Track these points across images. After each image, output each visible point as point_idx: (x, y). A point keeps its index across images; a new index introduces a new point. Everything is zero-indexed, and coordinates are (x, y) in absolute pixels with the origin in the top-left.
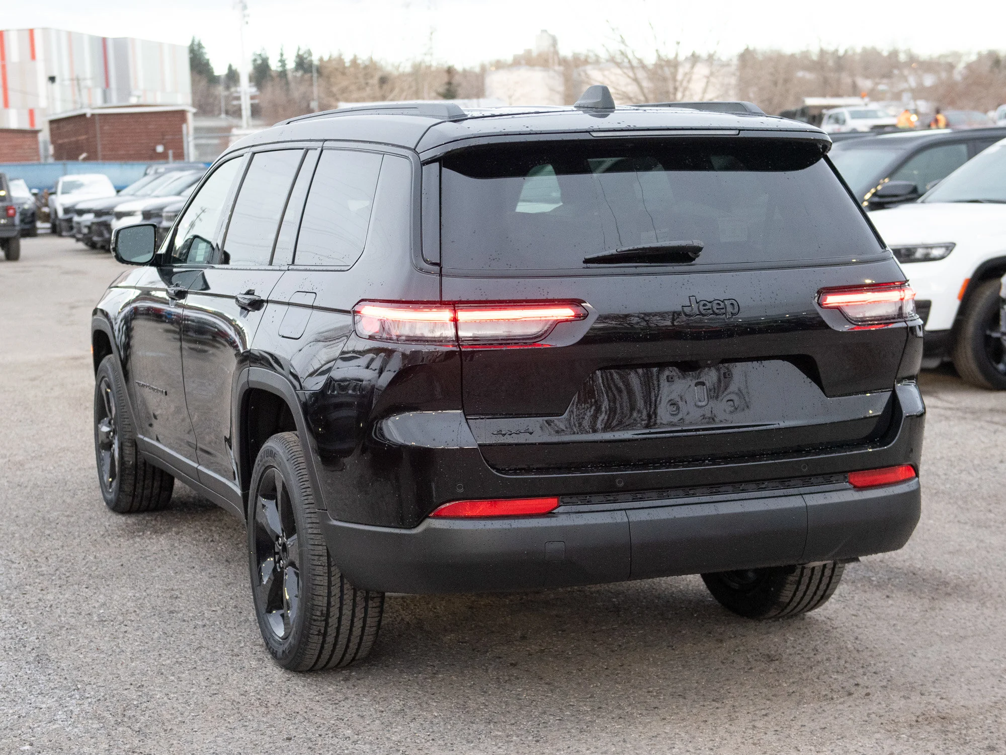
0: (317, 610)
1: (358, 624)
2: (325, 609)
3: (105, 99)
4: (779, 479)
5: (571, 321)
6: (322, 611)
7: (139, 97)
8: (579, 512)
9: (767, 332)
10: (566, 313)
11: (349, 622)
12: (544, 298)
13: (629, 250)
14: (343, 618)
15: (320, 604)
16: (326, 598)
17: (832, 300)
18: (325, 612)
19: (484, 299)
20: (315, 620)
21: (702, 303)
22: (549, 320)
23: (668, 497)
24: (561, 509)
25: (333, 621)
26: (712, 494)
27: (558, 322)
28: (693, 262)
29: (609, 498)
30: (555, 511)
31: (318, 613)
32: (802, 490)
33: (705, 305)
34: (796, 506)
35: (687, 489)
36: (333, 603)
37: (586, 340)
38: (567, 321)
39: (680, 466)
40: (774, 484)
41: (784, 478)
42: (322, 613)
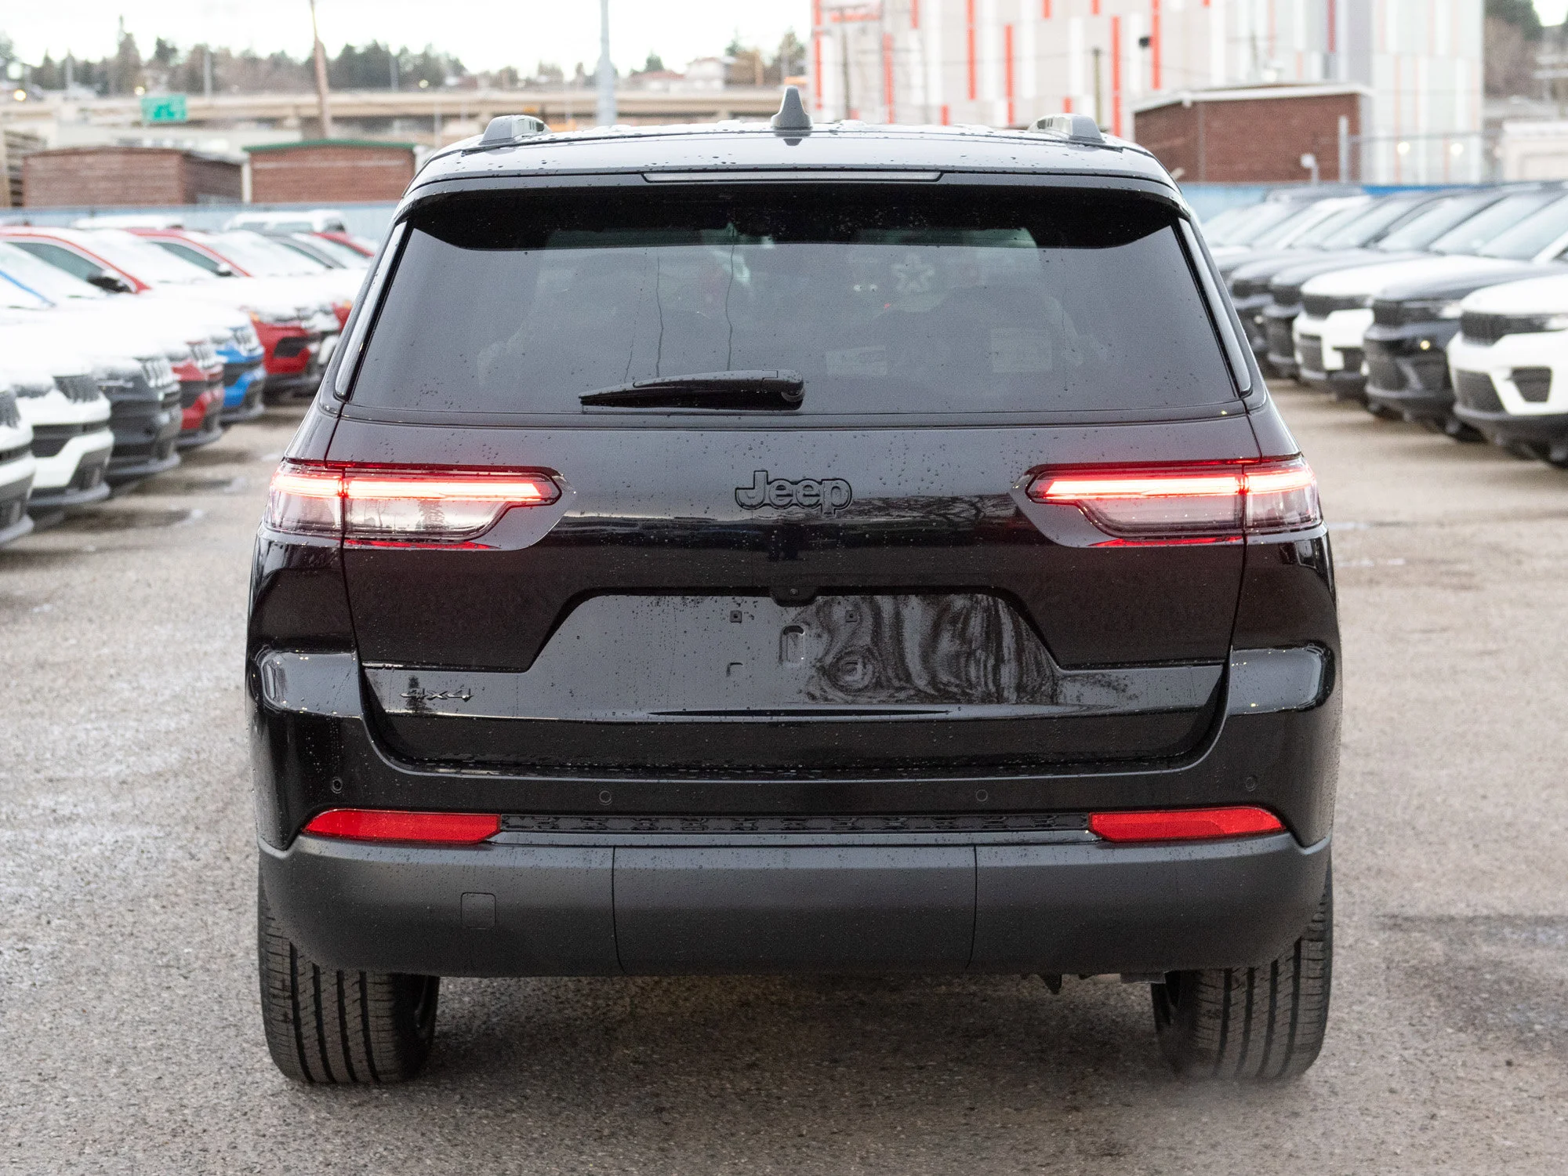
0: (275, 979)
1: (353, 1012)
2: (288, 978)
3: (1328, 70)
4: (934, 812)
5: (531, 505)
6: (283, 981)
7: (1279, 70)
8: (530, 845)
9: (906, 543)
10: (526, 491)
11: (336, 1005)
12: (488, 464)
13: (655, 385)
14: (324, 996)
15: (279, 968)
16: (288, 960)
17: (1063, 489)
18: (288, 983)
19: (387, 460)
20: (274, 996)
21: (776, 484)
22: (498, 502)
23: (703, 830)
24: (499, 838)
25: (306, 999)
26: (788, 830)
27: (509, 507)
28: (798, 410)
29: (591, 824)
30: (492, 839)
31: (278, 985)
32: (978, 837)
33: (780, 488)
34: (954, 865)
35: (741, 819)
36: (301, 970)
37: (552, 540)
38: (524, 505)
39: (723, 775)
40: (921, 822)
41: (942, 812)
42: (284, 985)
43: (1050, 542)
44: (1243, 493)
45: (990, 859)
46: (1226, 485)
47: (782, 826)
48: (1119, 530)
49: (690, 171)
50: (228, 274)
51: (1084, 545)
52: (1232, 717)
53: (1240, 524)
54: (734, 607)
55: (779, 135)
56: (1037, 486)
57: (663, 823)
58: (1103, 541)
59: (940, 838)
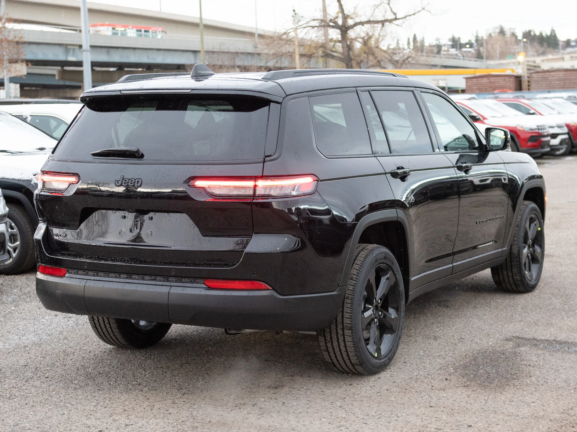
8: (71, 278)
10: (73, 179)
13: (105, 151)
17: (199, 183)
23: (109, 277)
24: (67, 275)
26: (127, 278)
27: (70, 184)
28: (143, 159)
29: (84, 273)
30: (64, 276)
32: (172, 284)
40: (159, 278)
43: (192, 199)
44: (255, 186)
45: (174, 290)
46: (250, 184)
47: (126, 276)
48: (215, 196)
49: (131, 90)
50: (534, 114)
51: (202, 200)
52: (246, 253)
53: (254, 196)
54: (124, 215)
55: (193, 79)
56: (191, 182)
57: (100, 274)
58: (209, 199)
59: (163, 283)
